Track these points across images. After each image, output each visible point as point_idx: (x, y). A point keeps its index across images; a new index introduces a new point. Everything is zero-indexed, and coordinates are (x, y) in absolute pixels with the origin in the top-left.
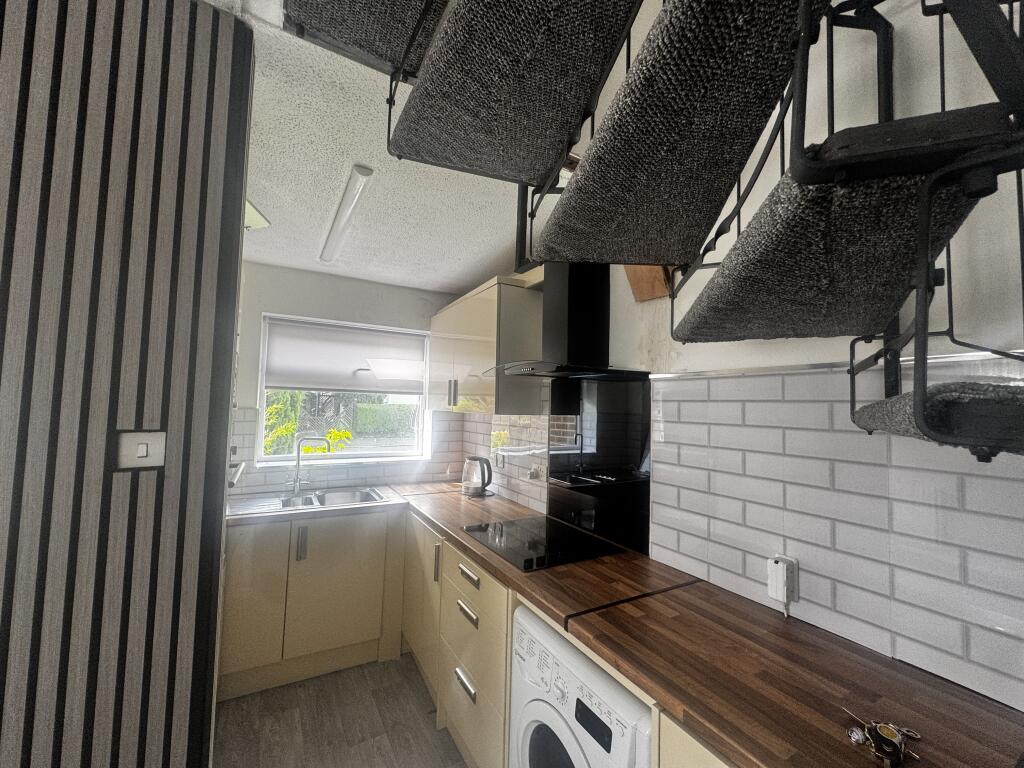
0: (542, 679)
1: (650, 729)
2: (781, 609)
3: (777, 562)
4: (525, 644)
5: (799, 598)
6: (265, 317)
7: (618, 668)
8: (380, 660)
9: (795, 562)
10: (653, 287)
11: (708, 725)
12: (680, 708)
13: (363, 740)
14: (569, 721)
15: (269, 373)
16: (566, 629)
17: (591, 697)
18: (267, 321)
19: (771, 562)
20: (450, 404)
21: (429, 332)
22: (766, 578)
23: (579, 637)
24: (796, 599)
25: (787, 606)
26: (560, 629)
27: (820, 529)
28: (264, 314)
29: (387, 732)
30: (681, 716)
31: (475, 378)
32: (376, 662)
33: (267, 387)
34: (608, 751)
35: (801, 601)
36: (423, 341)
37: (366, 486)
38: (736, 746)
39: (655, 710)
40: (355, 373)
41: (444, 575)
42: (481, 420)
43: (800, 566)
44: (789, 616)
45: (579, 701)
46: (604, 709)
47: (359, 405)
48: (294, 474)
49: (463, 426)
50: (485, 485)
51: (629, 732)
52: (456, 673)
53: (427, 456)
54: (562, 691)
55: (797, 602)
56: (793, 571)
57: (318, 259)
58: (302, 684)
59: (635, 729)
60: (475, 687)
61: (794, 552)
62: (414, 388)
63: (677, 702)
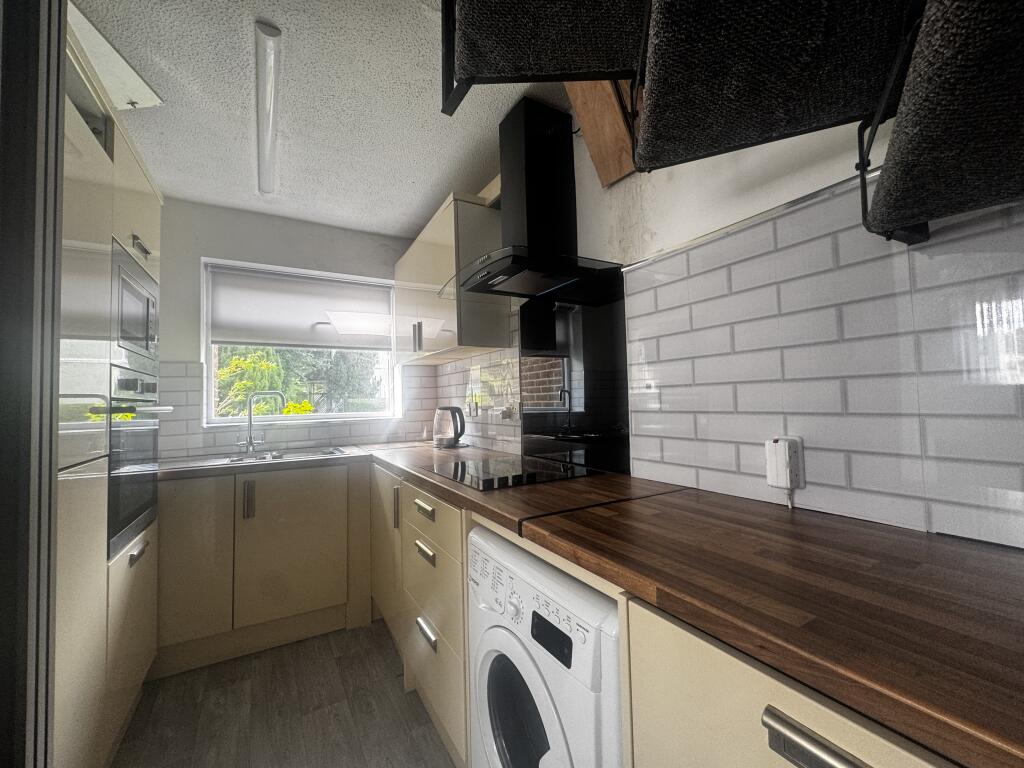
0: (496, 600)
1: (617, 628)
2: (785, 501)
3: (776, 441)
4: (479, 564)
5: (805, 482)
6: (206, 265)
7: (577, 561)
8: (348, 628)
9: (798, 440)
10: (620, 162)
11: (688, 599)
12: (651, 589)
13: (319, 707)
14: (524, 640)
15: (216, 327)
16: (521, 535)
17: (547, 604)
18: (209, 269)
19: (769, 444)
20: (415, 351)
21: (392, 282)
22: (764, 468)
23: (534, 538)
24: (802, 485)
25: (791, 495)
26: (513, 537)
27: (829, 393)
28: (204, 259)
29: (348, 698)
30: (653, 599)
31: (447, 333)
32: (344, 629)
33: (213, 342)
34: (568, 665)
35: (808, 486)
36: (389, 293)
37: (331, 446)
38: (729, 618)
39: (622, 600)
40: (313, 326)
41: (405, 520)
42: (454, 371)
43: (805, 445)
44: (793, 508)
45: (535, 614)
46: (563, 615)
47: (350, 400)
48: (246, 434)
49: (436, 381)
50: (458, 435)
51: (591, 637)
52: (418, 623)
53: (399, 415)
54: (515, 606)
55: (803, 489)
56: (797, 453)
57: (257, 192)
58: (258, 655)
59: (599, 630)
60: (436, 634)
61: (797, 429)
62: (380, 343)
63: (647, 582)
